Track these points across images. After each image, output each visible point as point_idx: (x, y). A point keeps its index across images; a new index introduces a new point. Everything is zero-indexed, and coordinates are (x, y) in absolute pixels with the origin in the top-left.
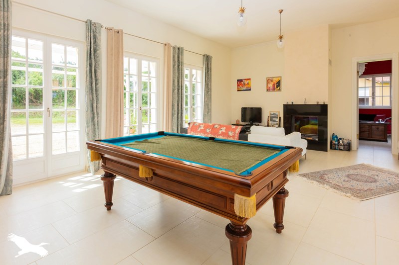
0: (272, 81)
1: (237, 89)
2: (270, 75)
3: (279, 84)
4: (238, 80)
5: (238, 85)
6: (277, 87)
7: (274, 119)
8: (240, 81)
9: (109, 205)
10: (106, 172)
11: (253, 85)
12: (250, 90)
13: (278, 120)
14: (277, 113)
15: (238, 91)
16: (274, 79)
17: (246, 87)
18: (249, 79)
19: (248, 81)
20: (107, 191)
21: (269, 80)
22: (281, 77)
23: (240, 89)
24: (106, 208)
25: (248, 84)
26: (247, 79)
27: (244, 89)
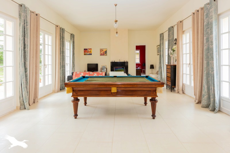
0: (103, 50)
1: (84, 54)
2: (102, 48)
3: (106, 52)
4: (84, 49)
5: (85, 52)
6: (105, 54)
7: (104, 69)
8: (85, 50)
9: (76, 115)
10: (74, 98)
11: (93, 52)
12: (91, 54)
13: (106, 69)
14: (105, 66)
15: (84, 55)
16: (104, 50)
17: (89, 53)
18: (91, 49)
19: (90, 50)
20: (75, 108)
21: (101, 50)
22: (107, 49)
23: (86, 54)
24: (74, 117)
25: (90, 51)
26: (90, 49)
27: (88, 54)
